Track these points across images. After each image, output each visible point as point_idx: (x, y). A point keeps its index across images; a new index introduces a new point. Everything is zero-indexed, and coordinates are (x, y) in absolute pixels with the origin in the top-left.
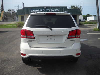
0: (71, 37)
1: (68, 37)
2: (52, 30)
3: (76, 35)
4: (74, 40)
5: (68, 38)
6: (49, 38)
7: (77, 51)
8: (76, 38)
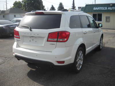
0: (53, 40)
1: (48, 39)
2: (31, 30)
3: (57, 38)
4: (54, 44)
5: (47, 41)
6: (31, 39)
7: (56, 57)
8: (57, 41)
